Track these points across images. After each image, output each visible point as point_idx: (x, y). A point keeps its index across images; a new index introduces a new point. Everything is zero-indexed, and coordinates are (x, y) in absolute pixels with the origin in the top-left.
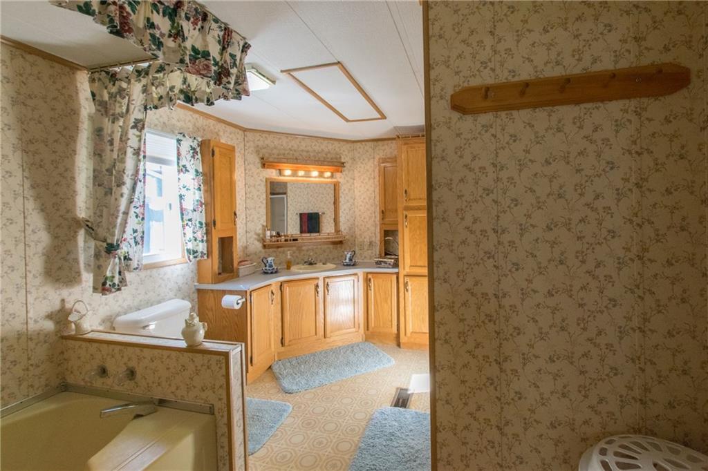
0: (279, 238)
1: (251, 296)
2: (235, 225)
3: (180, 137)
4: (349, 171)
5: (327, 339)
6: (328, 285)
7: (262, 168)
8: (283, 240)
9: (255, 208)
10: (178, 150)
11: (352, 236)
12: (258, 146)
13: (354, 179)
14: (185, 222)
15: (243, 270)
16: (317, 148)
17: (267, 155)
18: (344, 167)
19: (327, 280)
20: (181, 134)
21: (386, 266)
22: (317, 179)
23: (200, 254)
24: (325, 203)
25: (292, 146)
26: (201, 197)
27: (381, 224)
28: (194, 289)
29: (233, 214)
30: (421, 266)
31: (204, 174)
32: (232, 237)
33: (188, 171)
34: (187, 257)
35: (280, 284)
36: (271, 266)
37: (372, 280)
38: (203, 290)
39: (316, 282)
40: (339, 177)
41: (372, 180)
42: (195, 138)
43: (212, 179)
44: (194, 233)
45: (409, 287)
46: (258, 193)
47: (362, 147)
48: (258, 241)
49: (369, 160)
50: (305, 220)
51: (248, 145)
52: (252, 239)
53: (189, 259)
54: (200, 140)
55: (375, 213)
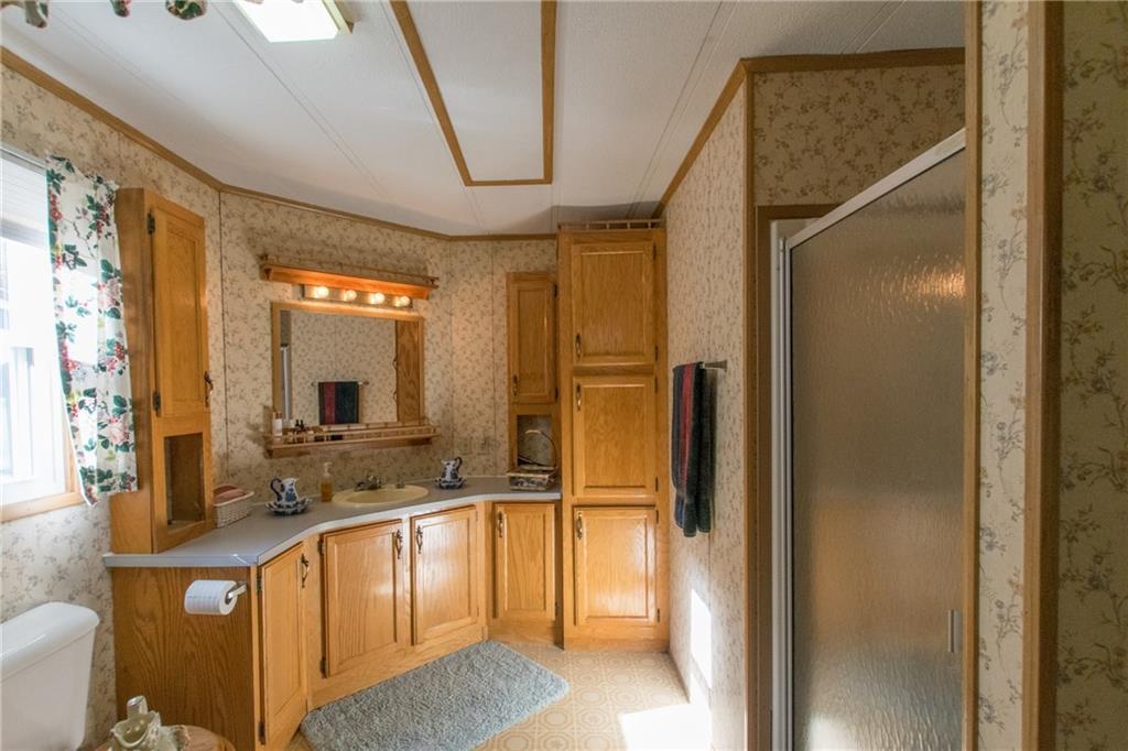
0: (302, 435)
1: (259, 577)
2: (207, 405)
3: (60, 169)
4: (442, 297)
5: (417, 647)
6: (419, 532)
7: (262, 278)
8: (312, 438)
9: (246, 369)
10: (53, 202)
11: (448, 428)
12: (252, 229)
13: (451, 314)
14: (77, 399)
15: (226, 510)
16: (380, 245)
17: (272, 250)
18: (437, 287)
19: (419, 523)
20: (60, 159)
21: (533, 487)
22: (380, 311)
23: (119, 481)
24: (369, 364)
25: (329, 237)
26: (120, 335)
27: (512, 404)
28: (101, 568)
29: (202, 380)
30: (608, 487)
31: (125, 277)
32: (200, 434)
33: (83, 264)
34: (83, 492)
35: (318, 539)
36: (291, 497)
37: (505, 516)
38: (126, 569)
39: (394, 529)
40: (423, 309)
41: (487, 319)
42: (100, 180)
43: (148, 292)
44: (102, 426)
45: (584, 530)
46: (253, 334)
47: (468, 249)
48: (255, 440)
49: (482, 276)
50: (331, 395)
51: (229, 223)
52: (240, 439)
53: (90, 497)
54: (115, 187)
55: (494, 381)
